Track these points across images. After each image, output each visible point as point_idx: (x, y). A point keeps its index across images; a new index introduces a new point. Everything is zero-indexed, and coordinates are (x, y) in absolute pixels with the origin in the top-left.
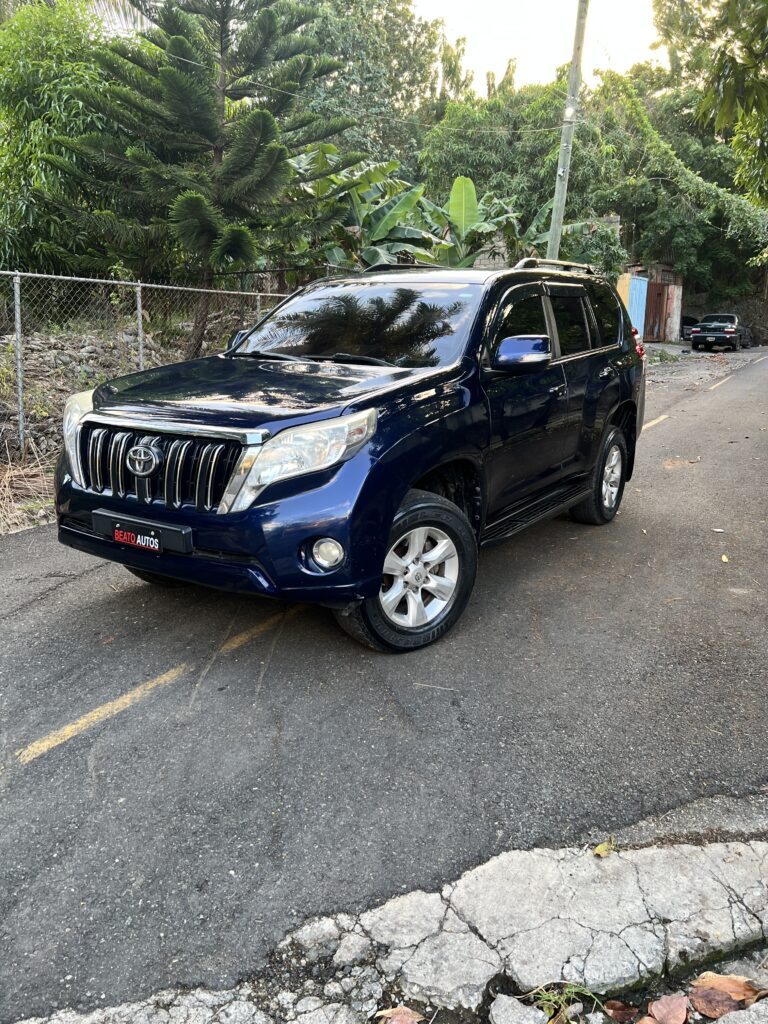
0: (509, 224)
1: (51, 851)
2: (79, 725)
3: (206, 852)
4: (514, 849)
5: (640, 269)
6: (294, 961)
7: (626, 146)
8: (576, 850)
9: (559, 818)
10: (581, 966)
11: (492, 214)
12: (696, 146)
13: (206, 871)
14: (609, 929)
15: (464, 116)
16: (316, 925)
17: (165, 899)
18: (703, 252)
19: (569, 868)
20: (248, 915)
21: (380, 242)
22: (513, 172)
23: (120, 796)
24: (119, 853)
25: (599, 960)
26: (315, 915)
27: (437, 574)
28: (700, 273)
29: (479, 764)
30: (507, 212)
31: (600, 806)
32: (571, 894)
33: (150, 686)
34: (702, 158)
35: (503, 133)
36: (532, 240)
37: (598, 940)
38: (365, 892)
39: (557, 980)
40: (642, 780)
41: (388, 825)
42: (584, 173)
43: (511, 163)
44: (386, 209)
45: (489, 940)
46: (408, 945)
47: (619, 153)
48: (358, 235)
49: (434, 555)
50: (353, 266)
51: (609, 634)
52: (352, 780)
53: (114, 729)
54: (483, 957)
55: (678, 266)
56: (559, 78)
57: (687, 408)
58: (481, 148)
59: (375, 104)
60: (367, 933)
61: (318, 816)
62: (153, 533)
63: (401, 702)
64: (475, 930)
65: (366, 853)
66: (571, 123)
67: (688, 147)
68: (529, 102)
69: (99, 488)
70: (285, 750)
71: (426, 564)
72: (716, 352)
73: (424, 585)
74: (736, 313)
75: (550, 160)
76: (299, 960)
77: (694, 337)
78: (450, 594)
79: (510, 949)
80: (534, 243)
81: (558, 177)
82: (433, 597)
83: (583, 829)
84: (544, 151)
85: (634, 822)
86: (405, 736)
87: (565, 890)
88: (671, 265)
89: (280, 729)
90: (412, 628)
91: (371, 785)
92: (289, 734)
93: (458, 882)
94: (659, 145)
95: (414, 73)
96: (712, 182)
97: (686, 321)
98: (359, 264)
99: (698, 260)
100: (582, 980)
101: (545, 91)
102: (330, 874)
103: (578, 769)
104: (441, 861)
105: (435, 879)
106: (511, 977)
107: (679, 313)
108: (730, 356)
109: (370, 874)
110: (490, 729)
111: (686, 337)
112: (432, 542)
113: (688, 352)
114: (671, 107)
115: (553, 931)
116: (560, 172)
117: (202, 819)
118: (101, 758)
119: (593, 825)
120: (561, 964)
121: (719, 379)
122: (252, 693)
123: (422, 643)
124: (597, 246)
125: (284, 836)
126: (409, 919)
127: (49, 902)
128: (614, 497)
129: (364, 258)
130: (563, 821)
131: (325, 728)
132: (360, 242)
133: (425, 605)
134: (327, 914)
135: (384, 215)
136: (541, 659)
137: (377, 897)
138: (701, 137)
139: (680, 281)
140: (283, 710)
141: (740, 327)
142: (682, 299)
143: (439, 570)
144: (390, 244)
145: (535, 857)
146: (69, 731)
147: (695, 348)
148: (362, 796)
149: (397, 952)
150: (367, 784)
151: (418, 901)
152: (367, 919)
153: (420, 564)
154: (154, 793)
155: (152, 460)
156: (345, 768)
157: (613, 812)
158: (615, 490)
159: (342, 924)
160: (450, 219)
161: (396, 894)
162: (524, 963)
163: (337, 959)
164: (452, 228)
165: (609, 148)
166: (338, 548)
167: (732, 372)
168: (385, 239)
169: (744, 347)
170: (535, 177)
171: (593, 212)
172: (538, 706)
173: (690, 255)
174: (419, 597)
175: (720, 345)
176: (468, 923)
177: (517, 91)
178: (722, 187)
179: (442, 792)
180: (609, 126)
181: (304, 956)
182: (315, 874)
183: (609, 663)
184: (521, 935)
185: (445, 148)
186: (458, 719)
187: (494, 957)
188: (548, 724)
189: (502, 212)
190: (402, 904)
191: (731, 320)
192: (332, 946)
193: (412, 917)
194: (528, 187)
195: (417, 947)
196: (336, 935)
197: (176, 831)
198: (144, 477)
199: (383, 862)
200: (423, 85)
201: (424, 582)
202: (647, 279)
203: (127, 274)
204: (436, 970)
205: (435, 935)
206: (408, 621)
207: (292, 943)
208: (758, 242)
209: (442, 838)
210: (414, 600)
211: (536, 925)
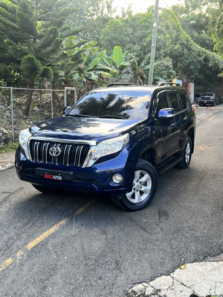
0: (134, 63)
1: (50, 272)
2: (41, 238)
3: (98, 270)
4: (188, 263)
5: (179, 77)
6: (134, 295)
7: (173, 35)
8: (205, 262)
9: (198, 254)
10: (214, 291)
11: (128, 59)
12: (196, 34)
13: (100, 274)
14: (220, 281)
15: (116, 24)
16: (137, 286)
17: (91, 282)
18: (200, 71)
19: (204, 267)
20: (117, 285)
21: (91, 70)
22: (134, 44)
23: (64, 257)
24: (71, 272)
25: (218, 289)
26: (136, 284)
27: (145, 186)
28: (200, 78)
29: (171, 241)
30: (133, 58)
31: (209, 250)
32: (207, 273)
33: (58, 225)
34: (198, 38)
35: (130, 30)
36: (142, 68)
37: (217, 284)
38: (149, 276)
39: (209, 294)
40: (219, 243)
41: (149, 259)
42: (160, 44)
43: (133, 40)
44: (93, 59)
45: (187, 286)
46: (165, 289)
47: (171, 38)
48: (83, 68)
49: (143, 179)
50: (82, 79)
51: (198, 203)
52: (134, 248)
53: (53, 238)
54: (187, 290)
55: (192, 76)
56: (149, 11)
57: (203, 127)
58: (122, 35)
59: (82, 19)
60: (153, 287)
61: (128, 258)
62: (59, 175)
63: (141, 225)
64: (183, 284)
65: (145, 267)
66: (156, 28)
67: (193, 35)
68: (138, 19)
69: (38, 161)
70: (110, 241)
71: (141, 182)
72: (207, 106)
73: (140, 189)
74: (213, 92)
75: (148, 40)
76: (135, 295)
77: (200, 101)
78: (149, 192)
79: (194, 288)
80: (143, 69)
81: (152, 47)
82: (143, 193)
83: (206, 257)
84: (145, 37)
85: (220, 255)
86: (146, 235)
87: (205, 273)
88: (190, 76)
89: (106, 235)
90: (137, 203)
91: (140, 249)
92: (109, 236)
93: (174, 272)
94: (185, 35)
95: (95, 7)
96: (204, 48)
97: (196, 96)
98: (84, 78)
99: (199, 74)
100: (215, 294)
101: (144, 15)
102: (137, 273)
103: (200, 241)
104: (168, 267)
105: (168, 272)
106: (196, 295)
107: (194, 93)
108: (213, 108)
109: (149, 272)
110: (171, 232)
111: (197, 101)
112: (142, 175)
113: (198, 107)
114: (187, 21)
115: (204, 283)
116: (153, 45)
117: (93, 261)
118: (53, 247)
119: (208, 256)
120: (209, 291)
121: (211, 116)
122: (93, 225)
123: (140, 208)
124: (165, 70)
125: (119, 264)
126: (163, 283)
127: (56, 286)
128: (188, 159)
129: (86, 76)
130: (200, 255)
131: (120, 234)
132: (84, 70)
133: (141, 196)
134: (140, 283)
135: (92, 60)
136: (180, 211)
137: (153, 278)
138: (197, 31)
139: (193, 81)
140: (104, 230)
141: (215, 98)
142: (194, 88)
143: (145, 184)
144: (95, 71)
145: (194, 265)
146: (39, 240)
147: (200, 105)
148: (139, 252)
149: (163, 291)
150: (139, 248)
151: (165, 278)
152: (151, 283)
153: (139, 183)
154: (75, 255)
155: (59, 151)
156: (131, 245)
157: (213, 252)
158: (189, 157)
159: (145, 285)
160: (113, 61)
161: (158, 277)
162: (199, 291)
163: (146, 294)
164: (114, 64)
165: (168, 36)
166: (121, 177)
167: (215, 114)
168: (93, 69)
169: (217, 104)
170: (142, 46)
171: (163, 58)
172: (183, 224)
173: (196, 72)
174: (138, 193)
175: (209, 104)
176: (180, 282)
177: (134, 15)
178: (207, 49)
179: (162, 249)
180: (167, 28)
181: (137, 294)
182: (132, 273)
183: (200, 211)
184: (196, 284)
185: (109, 35)
186: (160, 229)
187: (190, 290)
188: (187, 229)
189: (131, 58)
190: (160, 279)
191: (212, 95)
192: (144, 291)
193: (164, 282)
194: (140, 49)
195: (168, 289)
196: (144, 288)
197: (86, 265)
198: (56, 157)
199: (151, 269)
200: (98, 11)
201: (140, 188)
202: (182, 81)
203: (5, 84)
204: (175, 294)
205: (172, 286)
206: (135, 201)
207: (132, 291)
208: (220, 68)
209: (166, 261)
210: (137, 194)
211: (199, 282)
